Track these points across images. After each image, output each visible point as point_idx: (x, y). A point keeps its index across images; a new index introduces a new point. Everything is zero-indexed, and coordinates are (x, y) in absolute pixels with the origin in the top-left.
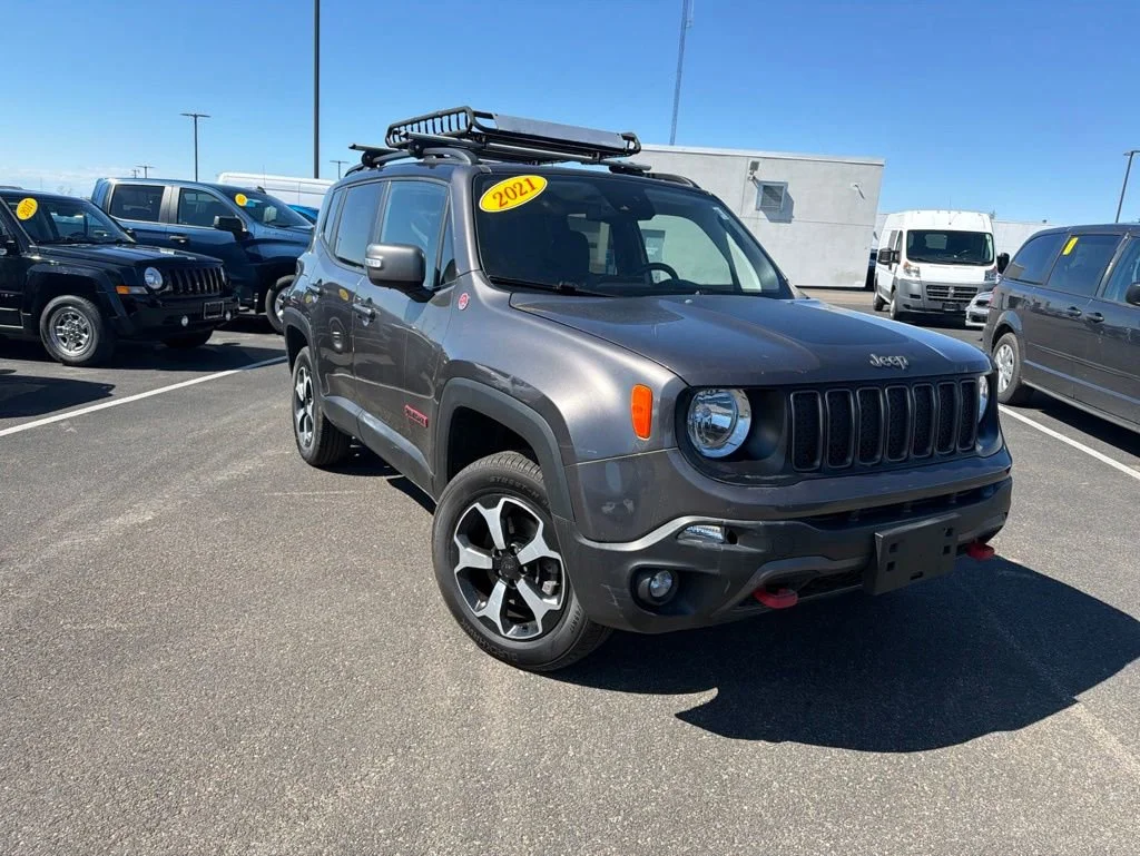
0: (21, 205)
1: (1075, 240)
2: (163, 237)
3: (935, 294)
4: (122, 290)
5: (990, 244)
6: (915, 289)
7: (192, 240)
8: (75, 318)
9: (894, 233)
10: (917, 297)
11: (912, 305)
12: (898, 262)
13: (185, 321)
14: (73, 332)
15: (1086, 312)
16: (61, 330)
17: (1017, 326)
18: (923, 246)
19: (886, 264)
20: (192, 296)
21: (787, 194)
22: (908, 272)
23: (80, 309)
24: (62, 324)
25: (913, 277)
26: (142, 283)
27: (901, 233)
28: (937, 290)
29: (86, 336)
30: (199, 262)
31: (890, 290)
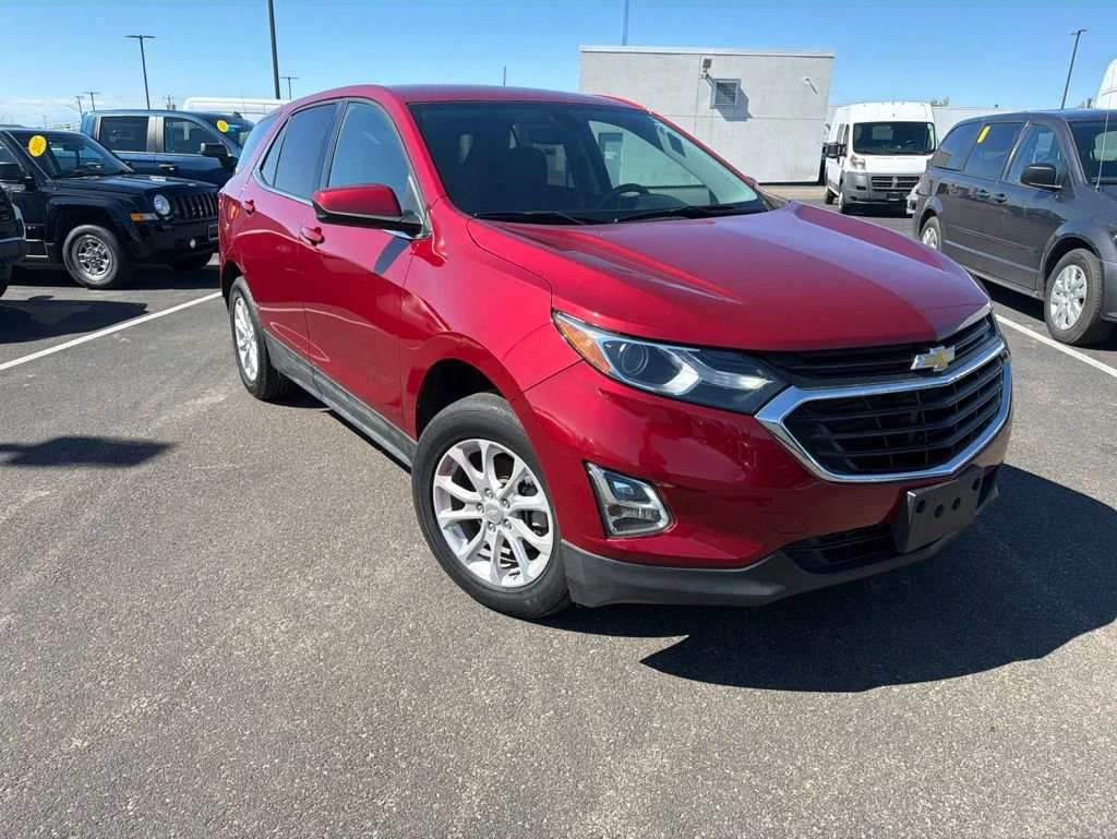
0: (32, 142)
1: (987, 129)
2: (152, 165)
3: (880, 185)
4: (135, 217)
5: (931, 133)
6: (861, 181)
7: (180, 167)
8: (96, 245)
9: (841, 126)
10: (864, 188)
11: (858, 197)
12: (845, 155)
13: (193, 243)
14: (95, 258)
15: (992, 193)
16: (83, 258)
17: (939, 209)
18: (870, 138)
19: (833, 157)
20: (196, 220)
21: (741, 92)
22: (854, 164)
23: (99, 237)
24: (84, 251)
25: (859, 169)
26: (152, 209)
27: (848, 126)
28: (881, 181)
29: (107, 261)
30: (198, 187)
31: (838, 183)
